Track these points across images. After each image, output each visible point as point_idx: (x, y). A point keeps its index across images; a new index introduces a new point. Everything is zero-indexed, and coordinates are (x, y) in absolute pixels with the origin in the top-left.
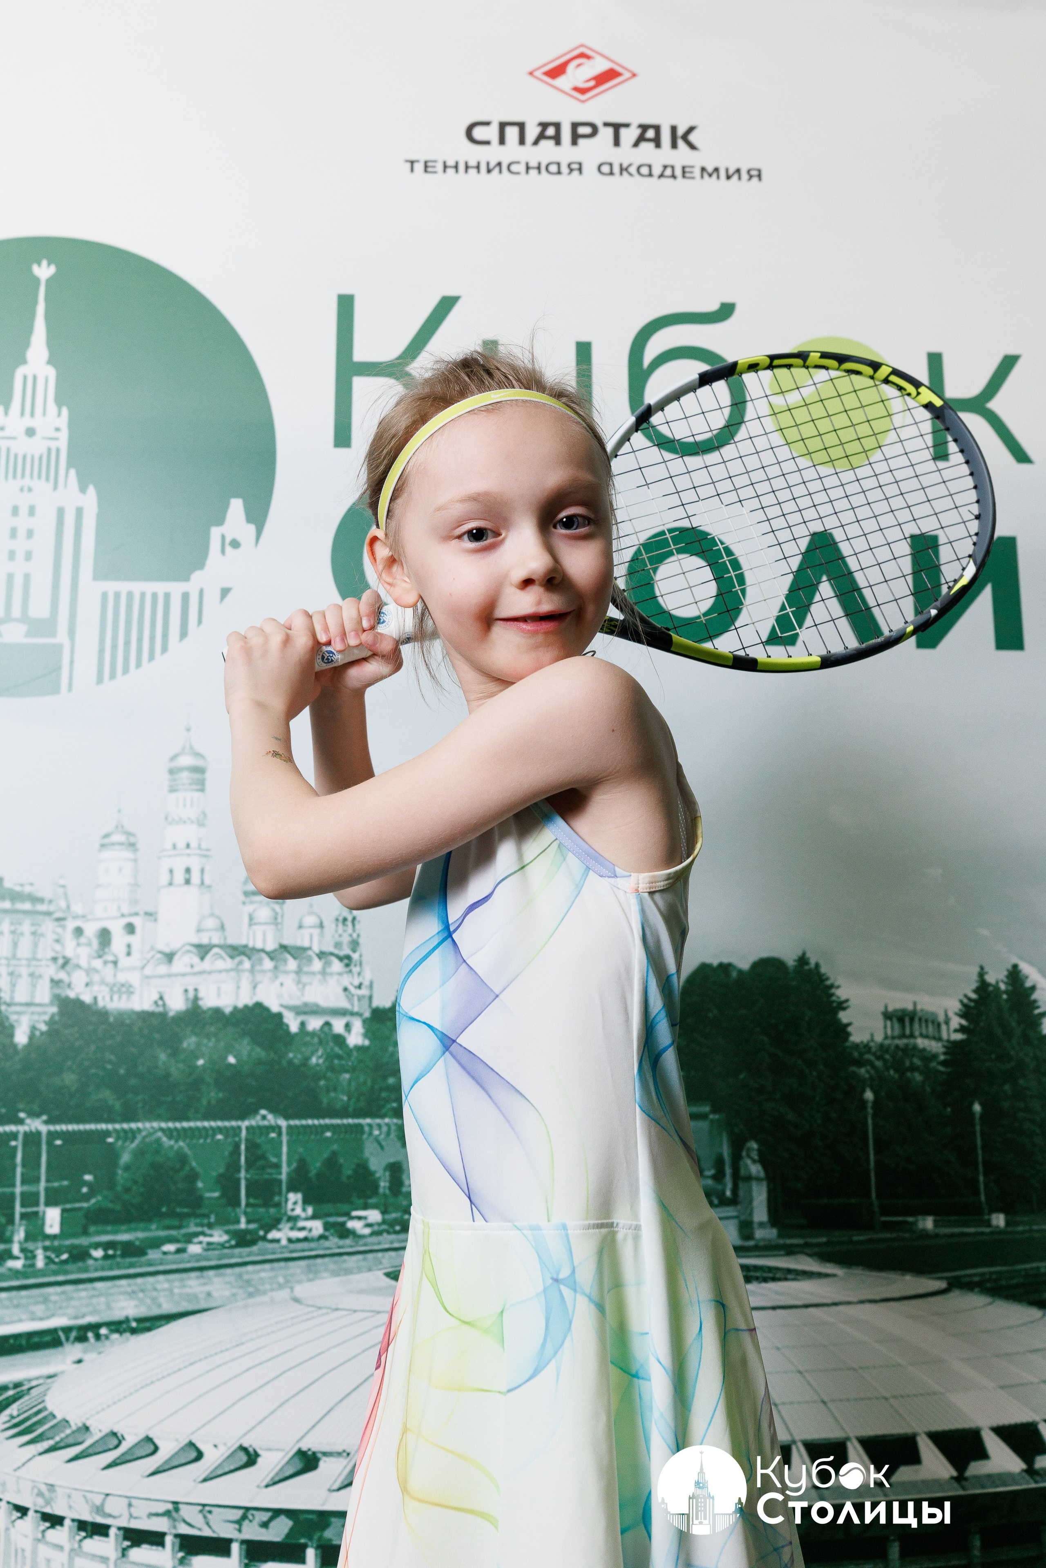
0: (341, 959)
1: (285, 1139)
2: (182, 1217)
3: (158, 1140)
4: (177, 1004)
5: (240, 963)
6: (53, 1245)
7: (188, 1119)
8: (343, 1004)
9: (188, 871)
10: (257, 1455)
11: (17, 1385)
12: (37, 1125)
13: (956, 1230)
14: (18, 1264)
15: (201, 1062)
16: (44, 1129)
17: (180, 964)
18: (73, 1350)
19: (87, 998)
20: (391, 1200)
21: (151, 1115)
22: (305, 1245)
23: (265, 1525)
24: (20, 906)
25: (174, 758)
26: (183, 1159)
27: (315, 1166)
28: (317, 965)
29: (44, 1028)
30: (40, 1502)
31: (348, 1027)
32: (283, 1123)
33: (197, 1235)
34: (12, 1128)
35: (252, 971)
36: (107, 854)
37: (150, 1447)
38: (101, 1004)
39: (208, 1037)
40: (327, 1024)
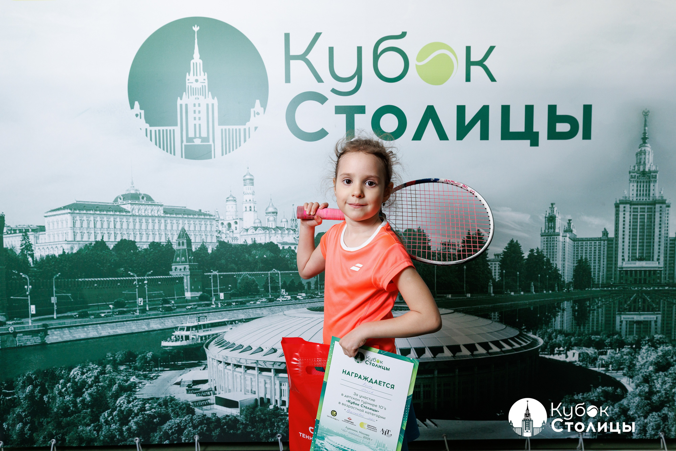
0: (293, 230)
1: (280, 276)
2: (254, 295)
3: (247, 277)
4: (250, 242)
5: (266, 231)
6: (222, 302)
7: (255, 271)
8: (294, 242)
9: (250, 207)
10: (277, 350)
11: (216, 334)
12: (216, 273)
13: (457, 298)
14: (214, 306)
15: (257, 257)
16: (218, 274)
17: (250, 232)
18: (230, 326)
19: (226, 241)
20: (308, 291)
21: (245, 270)
22: (286, 302)
23: (279, 365)
24: (206, 217)
25: (245, 176)
26: (254, 281)
27: (288, 283)
28: (286, 232)
29: (215, 249)
30: (224, 360)
31: (295, 248)
32: (279, 272)
33: (259, 299)
34: (210, 274)
35: (269, 233)
36: (228, 203)
37: (250, 348)
38: (230, 242)
39: (258, 250)
40: (290, 247)
